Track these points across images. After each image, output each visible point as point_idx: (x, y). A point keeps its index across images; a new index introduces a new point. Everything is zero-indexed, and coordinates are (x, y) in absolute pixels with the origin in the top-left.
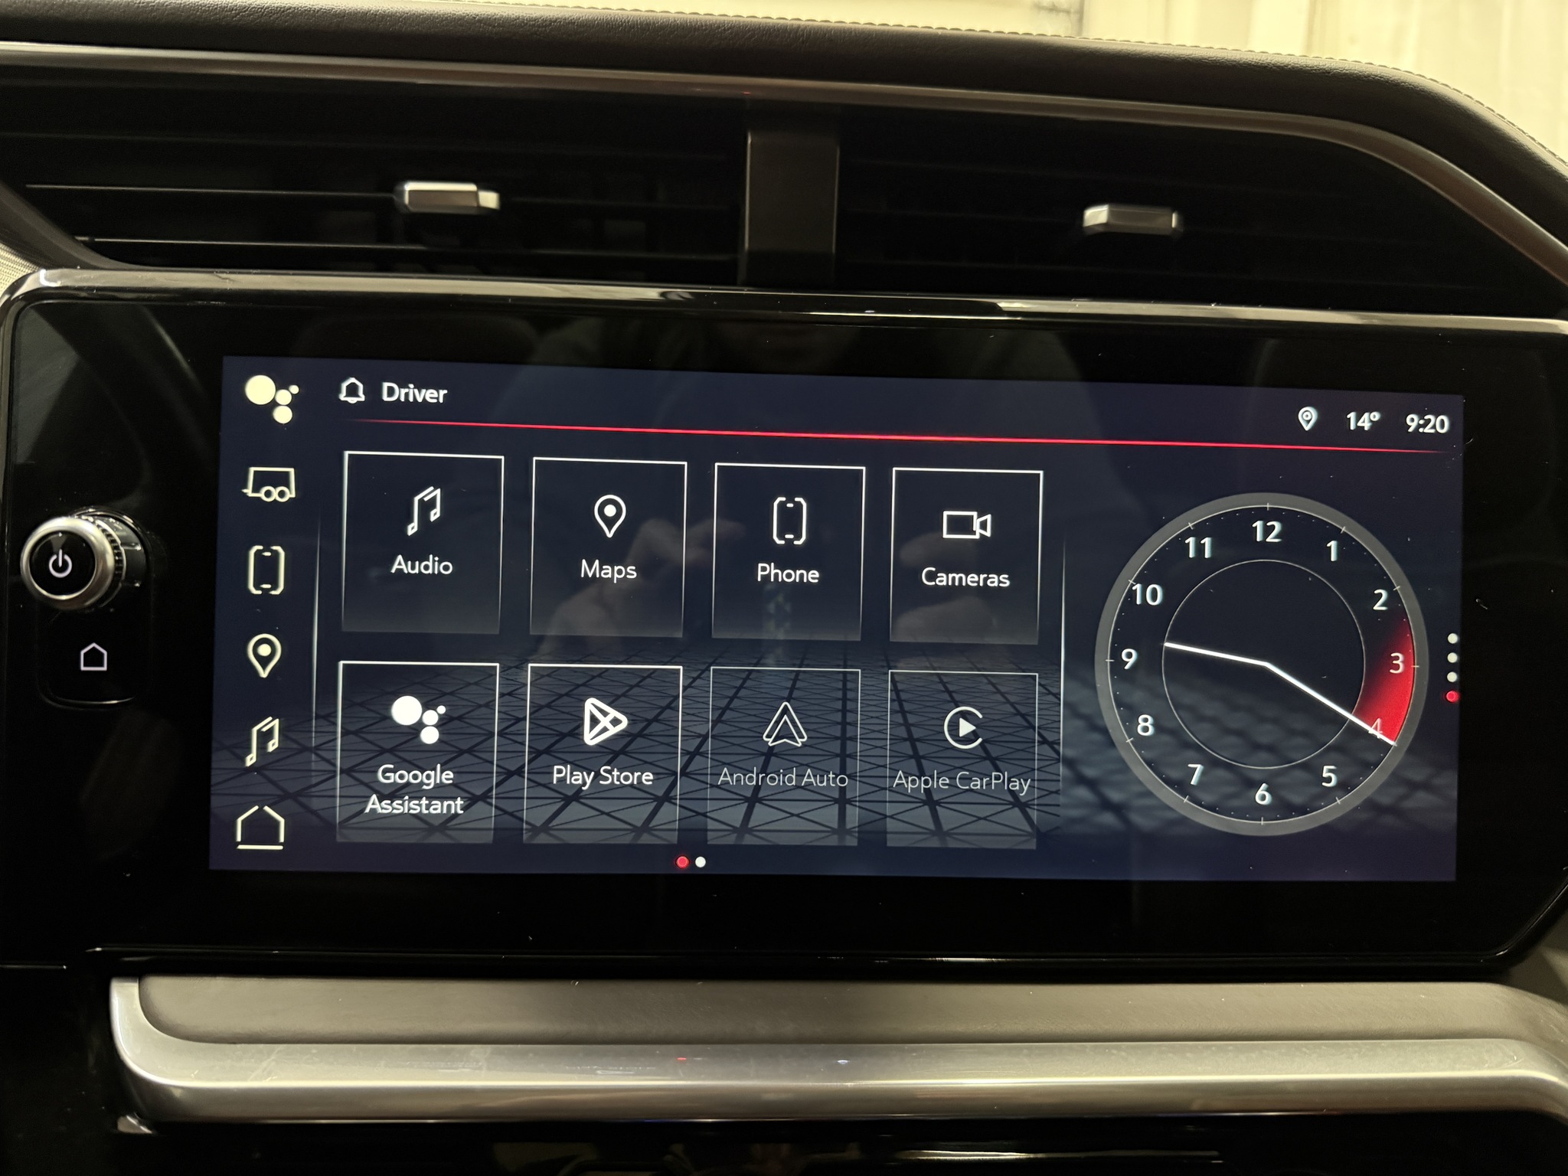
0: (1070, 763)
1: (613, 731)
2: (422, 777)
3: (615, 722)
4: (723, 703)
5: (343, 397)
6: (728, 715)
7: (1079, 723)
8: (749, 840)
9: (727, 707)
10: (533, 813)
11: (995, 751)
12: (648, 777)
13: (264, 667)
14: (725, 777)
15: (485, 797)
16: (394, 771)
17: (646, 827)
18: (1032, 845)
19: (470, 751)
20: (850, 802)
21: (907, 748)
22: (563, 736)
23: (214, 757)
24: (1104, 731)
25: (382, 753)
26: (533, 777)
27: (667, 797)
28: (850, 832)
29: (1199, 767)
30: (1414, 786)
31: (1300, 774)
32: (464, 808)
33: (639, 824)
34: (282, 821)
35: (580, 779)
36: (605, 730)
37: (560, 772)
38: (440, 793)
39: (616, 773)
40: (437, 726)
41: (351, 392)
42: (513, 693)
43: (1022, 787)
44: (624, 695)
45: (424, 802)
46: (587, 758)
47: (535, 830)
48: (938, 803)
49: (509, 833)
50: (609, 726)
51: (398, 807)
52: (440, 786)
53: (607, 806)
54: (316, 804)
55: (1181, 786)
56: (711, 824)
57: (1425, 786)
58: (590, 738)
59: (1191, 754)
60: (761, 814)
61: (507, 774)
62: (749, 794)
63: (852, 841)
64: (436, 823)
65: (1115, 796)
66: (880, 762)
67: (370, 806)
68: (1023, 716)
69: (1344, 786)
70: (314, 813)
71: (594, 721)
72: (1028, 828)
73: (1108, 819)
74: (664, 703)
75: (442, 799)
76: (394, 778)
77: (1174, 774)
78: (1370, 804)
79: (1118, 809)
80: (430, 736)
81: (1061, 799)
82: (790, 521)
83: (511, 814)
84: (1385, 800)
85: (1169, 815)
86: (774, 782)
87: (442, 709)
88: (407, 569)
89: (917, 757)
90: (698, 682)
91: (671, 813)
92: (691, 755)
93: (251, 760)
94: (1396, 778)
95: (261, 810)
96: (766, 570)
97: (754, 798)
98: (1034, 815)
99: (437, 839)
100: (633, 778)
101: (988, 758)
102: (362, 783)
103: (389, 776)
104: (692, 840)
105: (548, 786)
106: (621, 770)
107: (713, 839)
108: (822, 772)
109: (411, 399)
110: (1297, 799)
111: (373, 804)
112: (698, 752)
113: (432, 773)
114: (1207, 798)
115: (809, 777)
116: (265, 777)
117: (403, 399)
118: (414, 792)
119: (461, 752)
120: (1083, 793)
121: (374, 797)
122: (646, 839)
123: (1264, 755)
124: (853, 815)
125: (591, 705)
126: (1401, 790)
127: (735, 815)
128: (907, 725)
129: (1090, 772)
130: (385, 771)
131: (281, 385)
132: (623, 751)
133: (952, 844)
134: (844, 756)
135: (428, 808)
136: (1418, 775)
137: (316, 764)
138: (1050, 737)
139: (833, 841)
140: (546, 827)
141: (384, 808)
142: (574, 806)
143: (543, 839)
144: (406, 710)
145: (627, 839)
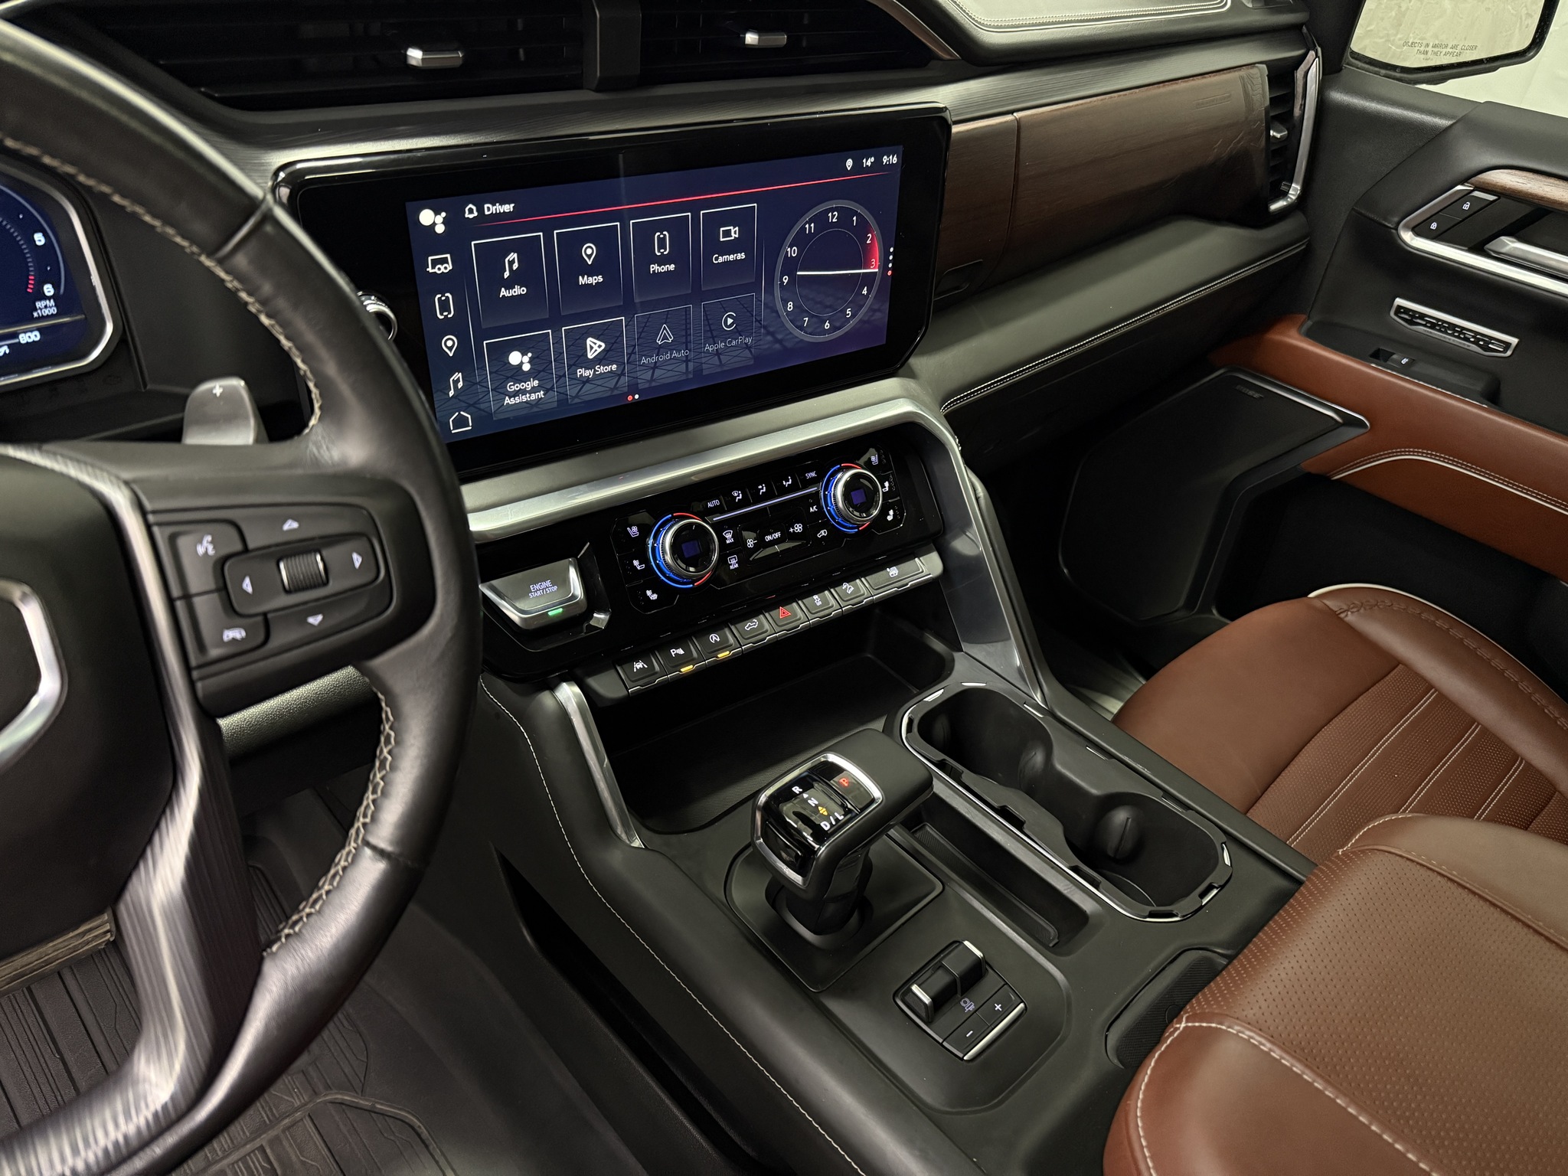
0: (765, 327)
1: (599, 350)
2: (525, 385)
3: (600, 346)
4: (641, 330)
5: (467, 215)
6: (643, 335)
7: (768, 310)
8: (654, 384)
9: (642, 332)
10: (571, 391)
11: (740, 329)
12: (614, 367)
13: (451, 351)
14: (644, 361)
15: (552, 389)
16: (514, 385)
17: (615, 388)
18: (752, 362)
19: (543, 371)
20: (689, 361)
21: (709, 334)
22: (580, 356)
23: (435, 396)
24: (777, 312)
25: (508, 379)
26: (570, 376)
27: (623, 374)
28: (690, 372)
29: (807, 319)
30: (875, 311)
31: (839, 314)
32: (544, 395)
33: (612, 387)
34: (469, 416)
35: (589, 373)
36: (596, 350)
37: (581, 372)
38: (534, 390)
39: (602, 368)
40: (529, 362)
41: (471, 212)
42: (558, 341)
43: (749, 340)
44: (602, 334)
45: (528, 395)
46: (590, 364)
47: (573, 398)
48: (720, 354)
49: (563, 401)
50: (598, 349)
51: (517, 400)
52: (533, 388)
53: (599, 382)
54: (482, 406)
55: (801, 328)
56: (640, 381)
57: (879, 310)
58: (590, 355)
59: (805, 314)
60: (658, 372)
61: (559, 377)
62: (653, 366)
63: (691, 376)
64: (534, 403)
65: (779, 337)
66: (699, 342)
67: (506, 402)
68: (750, 312)
69: (853, 316)
70: (483, 411)
71: (592, 348)
72: (750, 356)
73: (777, 346)
74: (618, 335)
75: (535, 393)
76: (514, 388)
77: (799, 324)
78: (861, 321)
79: (780, 342)
80: (526, 367)
81: (761, 343)
82: (662, 245)
83: (563, 393)
84: (866, 318)
85: (797, 340)
86: (662, 358)
87: (530, 355)
88: (507, 294)
89: (713, 337)
90: (631, 323)
91: (625, 380)
92: (630, 355)
93: (451, 393)
94: (871, 310)
95: (459, 413)
96: (655, 268)
97: (655, 366)
98: (753, 350)
99: (535, 410)
100: (609, 368)
101: (737, 332)
102: (503, 394)
103: (512, 387)
104: (633, 389)
105: (576, 379)
106: (604, 366)
107: (641, 387)
108: (679, 351)
109: (498, 212)
110: (838, 324)
111: (507, 401)
112: (633, 352)
113: (529, 383)
114: (809, 330)
115: (675, 354)
116: (459, 400)
117: (494, 212)
118: (523, 392)
119: (540, 372)
120: (769, 338)
121: (507, 398)
122: (616, 392)
123: (828, 310)
124: (691, 365)
125: (590, 341)
126: (870, 314)
127: (648, 375)
128: (709, 325)
129: (771, 329)
130: (510, 386)
131: (437, 213)
132: (604, 358)
133: (725, 368)
134: (687, 343)
135: (529, 397)
136: (876, 307)
137: (480, 389)
138: (759, 319)
139: (684, 377)
140: (577, 396)
141: (512, 401)
142: (587, 384)
143: (577, 400)
144: (515, 358)
145: (609, 394)
